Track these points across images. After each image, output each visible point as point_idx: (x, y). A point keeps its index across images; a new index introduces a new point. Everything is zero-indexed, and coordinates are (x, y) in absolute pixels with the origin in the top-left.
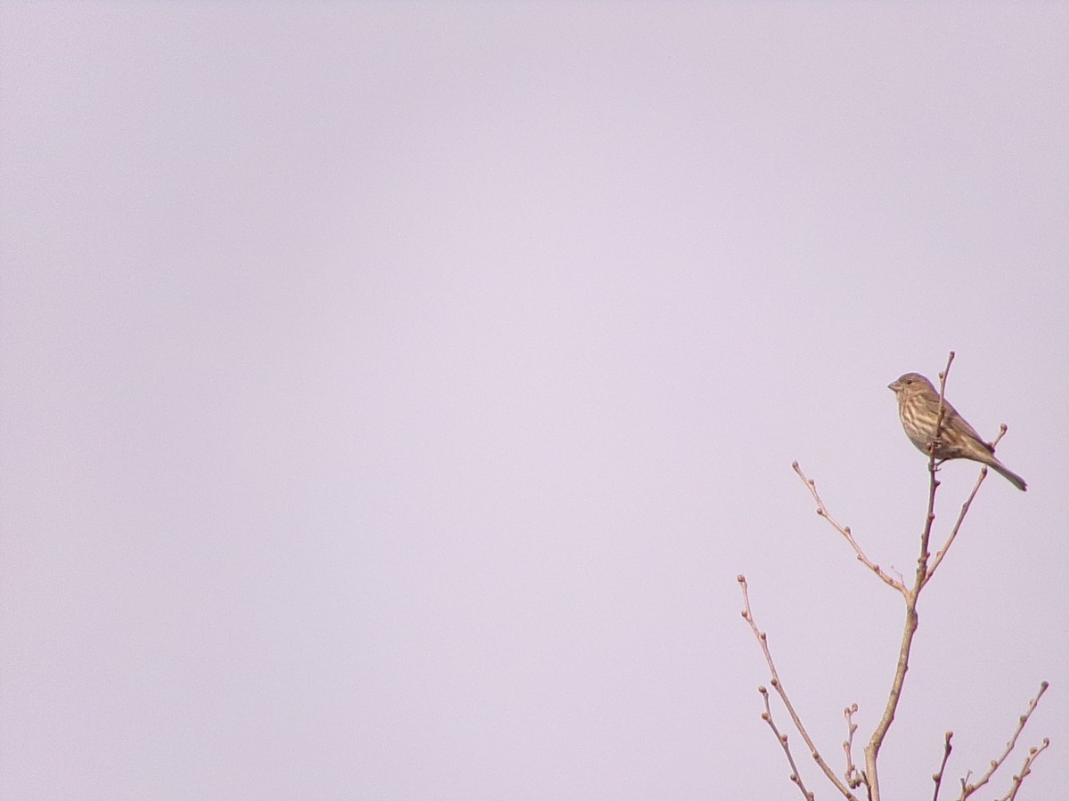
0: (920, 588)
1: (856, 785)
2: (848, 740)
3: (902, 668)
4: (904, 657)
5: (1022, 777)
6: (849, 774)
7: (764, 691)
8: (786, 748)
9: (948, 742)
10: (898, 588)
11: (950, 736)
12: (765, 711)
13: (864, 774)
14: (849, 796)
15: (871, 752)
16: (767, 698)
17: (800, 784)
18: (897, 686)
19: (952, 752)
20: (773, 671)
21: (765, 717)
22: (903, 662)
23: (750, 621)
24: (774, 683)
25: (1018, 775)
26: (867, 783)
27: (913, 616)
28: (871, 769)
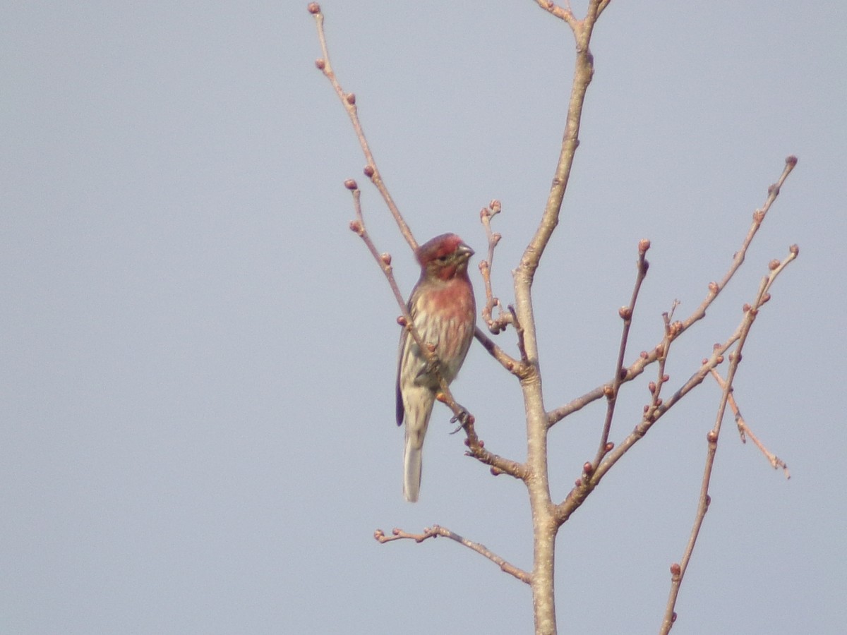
0: (595, 16)
1: (500, 327)
2: (488, 259)
3: (569, 143)
4: (572, 125)
5: (758, 307)
6: (489, 312)
7: (353, 187)
8: (389, 274)
9: (643, 257)
10: (562, 18)
11: (646, 248)
12: (354, 219)
13: (512, 310)
14: (489, 346)
15: (522, 277)
16: (358, 197)
18: (562, 172)
19: (648, 272)
20: (368, 153)
21: (355, 228)
22: (572, 134)
23: (330, 76)
24: (369, 173)
25: (752, 304)
26: (518, 326)
27: (587, 59)
28: (523, 302)
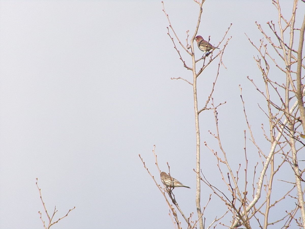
0: (203, 3)
1: (189, 48)
2: (187, 38)
3: (199, 21)
4: (199, 19)
5: (226, 45)
6: (187, 46)
7: (168, 28)
8: (173, 41)
9: (209, 38)
10: (198, 3)
11: (210, 37)
12: (168, 32)
13: (190, 46)
14: (187, 51)
15: (192, 41)
16: (168, 29)
17: (176, 49)
18: (198, 26)
19: (210, 40)
20: (170, 23)
21: (168, 34)
22: (199, 20)
23: (164, 12)
24: (170, 26)
25: (225, 45)
26: (191, 48)
27: (202, 9)
28: (192, 44)
